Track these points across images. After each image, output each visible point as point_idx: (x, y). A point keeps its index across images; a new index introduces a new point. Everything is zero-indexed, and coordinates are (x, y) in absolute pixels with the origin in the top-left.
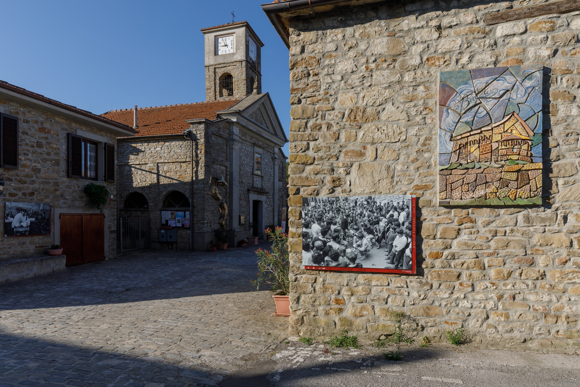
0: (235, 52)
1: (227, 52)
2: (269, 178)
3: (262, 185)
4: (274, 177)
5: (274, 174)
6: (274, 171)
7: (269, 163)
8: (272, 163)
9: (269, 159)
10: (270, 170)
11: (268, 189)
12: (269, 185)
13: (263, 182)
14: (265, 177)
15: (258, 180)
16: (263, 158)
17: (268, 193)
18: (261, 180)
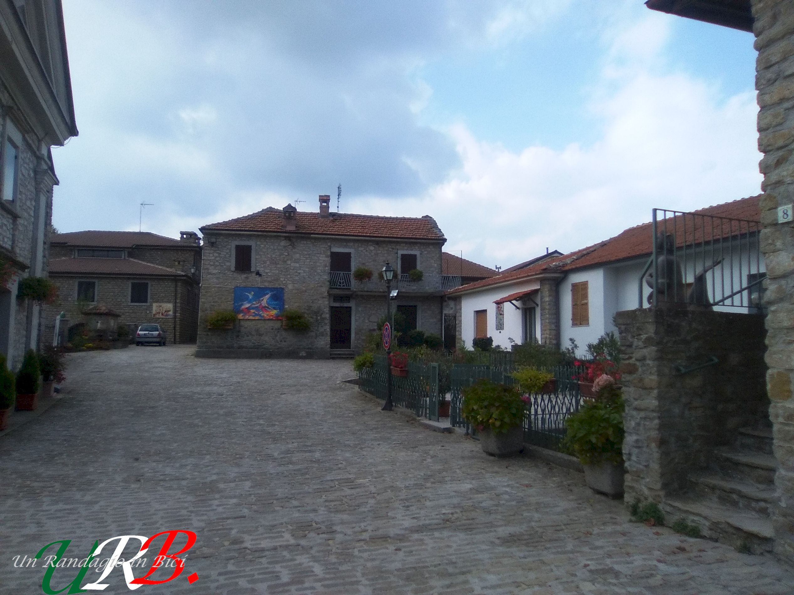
2: (26, 227)
3: (13, 241)
4: (35, 225)
5: (37, 217)
6: (37, 209)
7: (29, 183)
8: (33, 184)
9: (29, 171)
10: (28, 203)
11: (22, 255)
12: (24, 246)
13: (17, 233)
14: (20, 221)
15: (5, 225)
16: (20, 160)
17: (26, 270)
18: (12, 226)
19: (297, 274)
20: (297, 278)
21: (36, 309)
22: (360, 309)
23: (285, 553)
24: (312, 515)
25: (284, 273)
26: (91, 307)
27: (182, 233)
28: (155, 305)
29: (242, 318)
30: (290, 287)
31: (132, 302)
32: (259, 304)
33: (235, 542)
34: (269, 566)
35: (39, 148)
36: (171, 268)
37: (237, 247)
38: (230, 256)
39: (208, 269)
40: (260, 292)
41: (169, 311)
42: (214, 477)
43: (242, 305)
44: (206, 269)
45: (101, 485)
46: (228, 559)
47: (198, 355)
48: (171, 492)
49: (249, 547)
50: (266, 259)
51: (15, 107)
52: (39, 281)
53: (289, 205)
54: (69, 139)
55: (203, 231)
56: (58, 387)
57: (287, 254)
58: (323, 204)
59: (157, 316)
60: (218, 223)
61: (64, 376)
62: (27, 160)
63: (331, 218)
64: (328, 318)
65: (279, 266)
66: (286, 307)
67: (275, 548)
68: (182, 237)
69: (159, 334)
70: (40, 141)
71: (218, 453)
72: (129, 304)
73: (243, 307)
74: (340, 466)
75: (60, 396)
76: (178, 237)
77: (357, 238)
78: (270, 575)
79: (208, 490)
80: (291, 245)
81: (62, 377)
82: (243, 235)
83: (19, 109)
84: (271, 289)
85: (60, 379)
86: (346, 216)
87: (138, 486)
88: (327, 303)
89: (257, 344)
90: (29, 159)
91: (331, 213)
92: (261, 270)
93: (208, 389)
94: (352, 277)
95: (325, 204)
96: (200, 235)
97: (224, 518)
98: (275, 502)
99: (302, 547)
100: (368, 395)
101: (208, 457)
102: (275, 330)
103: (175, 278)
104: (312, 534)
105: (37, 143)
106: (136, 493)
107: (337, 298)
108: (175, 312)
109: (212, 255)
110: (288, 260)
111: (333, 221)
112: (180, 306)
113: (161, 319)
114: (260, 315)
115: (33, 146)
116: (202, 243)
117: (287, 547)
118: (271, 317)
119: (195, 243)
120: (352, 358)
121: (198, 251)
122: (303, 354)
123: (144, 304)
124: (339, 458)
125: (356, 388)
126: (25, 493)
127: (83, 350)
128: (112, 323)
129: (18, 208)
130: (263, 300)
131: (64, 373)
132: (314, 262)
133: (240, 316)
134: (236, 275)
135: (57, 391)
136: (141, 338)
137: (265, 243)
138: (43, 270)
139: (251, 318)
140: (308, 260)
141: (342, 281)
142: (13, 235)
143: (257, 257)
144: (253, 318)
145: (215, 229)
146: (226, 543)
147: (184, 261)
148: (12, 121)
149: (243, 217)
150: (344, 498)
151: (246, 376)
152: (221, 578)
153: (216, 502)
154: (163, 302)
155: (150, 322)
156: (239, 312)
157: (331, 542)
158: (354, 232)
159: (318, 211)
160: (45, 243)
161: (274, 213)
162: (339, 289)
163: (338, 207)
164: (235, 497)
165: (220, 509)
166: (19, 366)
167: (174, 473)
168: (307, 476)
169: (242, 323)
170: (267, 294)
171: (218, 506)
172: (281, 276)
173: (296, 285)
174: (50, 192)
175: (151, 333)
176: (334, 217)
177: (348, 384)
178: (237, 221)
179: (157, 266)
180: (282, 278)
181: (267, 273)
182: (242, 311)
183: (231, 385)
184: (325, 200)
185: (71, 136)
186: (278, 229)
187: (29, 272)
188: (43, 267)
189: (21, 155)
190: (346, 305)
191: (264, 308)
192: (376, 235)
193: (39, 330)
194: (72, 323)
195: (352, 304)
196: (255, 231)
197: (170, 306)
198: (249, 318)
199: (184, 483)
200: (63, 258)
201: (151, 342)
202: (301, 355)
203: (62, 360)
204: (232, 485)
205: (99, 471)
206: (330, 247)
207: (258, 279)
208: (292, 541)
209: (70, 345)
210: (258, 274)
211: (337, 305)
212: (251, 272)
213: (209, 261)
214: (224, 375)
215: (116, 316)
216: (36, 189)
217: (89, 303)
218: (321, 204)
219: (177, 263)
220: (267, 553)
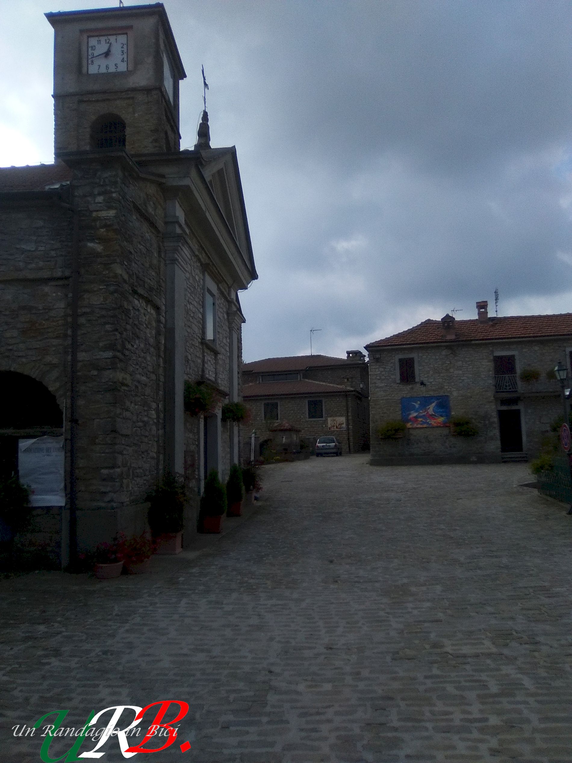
0: (130, 68)
1: (112, 69)
2: (224, 360)
3: (216, 374)
4: (231, 358)
5: (231, 351)
6: (231, 344)
7: (224, 324)
8: (227, 324)
9: (223, 314)
10: (225, 341)
11: (223, 386)
12: (224, 377)
13: (218, 367)
14: (220, 356)
15: (210, 361)
16: (217, 307)
17: (227, 397)
18: (214, 362)
19: (461, 381)
20: (461, 385)
21: (236, 429)
22: (530, 411)
23: (488, 661)
24: (510, 623)
25: (448, 381)
26: (276, 424)
27: (349, 353)
28: (329, 419)
29: (410, 427)
30: (455, 394)
31: (309, 418)
32: (426, 412)
33: (435, 645)
34: (474, 673)
35: (229, 294)
36: (341, 385)
37: (400, 360)
38: (395, 370)
39: (375, 383)
40: (426, 401)
41: (343, 424)
42: (405, 581)
43: (410, 414)
44: (373, 383)
45: (304, 585)
46: (432, 663)
47: (374, 463)
48: (366, 593)
49: (451, 652)
50: (429, 369)
51: (211, 264)
52: (237, 405)
53: (447, 316)
54: (251, 283)
55: (368, 349)
56: (258, 495)
57: (449, 362)
58: (481, 310)
59: (332, 429)
60: (381, 340)
61: (261, 486)
62: (222, 305)
63: (491, 323)
64: (496, 422)
65: (442, 375)
66: (453, 413)
67: (477, 656)
68: (348, 356)
69: (336, 445)
70: (229, 288)
71: (405, 557)
72: (307, 419)
73: (411, 416)
74: (531, 572)
75: (259, 504)
76: (344, 356)
77: (519, 340)
78: (477, 684)
79: (401, 593)
80: (452, 353)
81: (259, 487)
82: (405, 349)
83: (213, 264)
84: (437, 398)
85: (259, 489)
86: (505, 318)
87: (336, 586)
88: (494, 407)
89: (427, 451)
90: (223, 304)
91: (490, 318)
92: (425, 380)
93: (385, 495)
94: (518, 379)
95: (483, 310)
96: (365, 353)
97: (420, 621)
98: (469, 607)
99: (506, 657)
100: (549, 498)
101: (396, 560)
102: (444, 436)
103: (345, 394)
104: (514, 644)
105: (227, 289)
106: (335, 593)
107: (504, 402)
108: (348, 424)
109: (377, 370)
110: (450, 368)
111: (493, 326)
112: (352, 419)
113: (336, 432)
114: (428, 423)
115: (225, 293)
116: (367, 359)
117: (489, 655)
118: (439, 424)
119: (360, 360)
120: (526, 461)
121: (364, 368)
122: (474, 459)
123: (320, 419)
124: (529, 564)
125: (536, 492)
126: (245, 588)
127: (273, 463)
128: (295, 438)
129: (218, 346)
130: (429, 408)
131: (261, 483)
132: (477, 368)
133: (409, 425)
134: (401, 386)
135: (256, 499)
136: (319, 449)
137: (427, 354)
138: (239, 396)
139: (419, 426)
140: (471, 367)
141: (507, 384)
142: (216, 369)
143: (420, 368)
144: (421, 426)
145: (378, 346)
146: (427, 647)
147: (352, 378)
148: (209, 274)
149: (404, 332)
150: (542, 607)
151: (420, 482)
152: (428, 681)
153: (410, 605)
154: (336, 416)
155: (326, 435)
156: (408, 421)
157: (536, 654)
158: (516, 334)
159: (476, 317)
160: (238, 373)
161: (432, 325)
162: (507, 392)
163: (496, 311)
164: (428, 600)
165: (415, 612)
166: (227, 478)
167: (366, 576)
168: (498, 582)
169: (411, 431)
170: (433, 402)
171: (413, 608)
172: (445, 384)
173: (461, 392)
174: (240, 329)
175: (328, 444)
176: (494, 322)
177: (525, 488)
178: (398, 336)
179: (328, 384)
180: (447, 386)
181: (431, 382)
182: (410, 420)
183: (407, 491)
184: (482, 306)
185: (252, 280)
186: (439, 339)
187: (229, 399)
188: (238, 393)
189: (217, 302)
190: (514, 407)
191: (432, 416)
192: (539, 335)
193: (239, 447)
194: (262, 439)
195: (520, 407)
196: (417, 344)
197: (343, 419)
198: (418, 426)
199: (377, 585)
200: (251, 384)
201: (328, 453)
202: (471, 459)
203: (258, 472)
204: (424, 588)
205: (301, 572)
206: (492, 352)
207: (423, 388)
208: (494, 650)
209: (262, 458)
210: (422, 384)
211: (504, 408)
212: (416, 383)
213: (375, 376)
214: (399, 482)
215: (298, 431)
216: (229, 328)
217: (274, 421)
218: (479, 311)
219: (346, 380)
220: (469, 660)
